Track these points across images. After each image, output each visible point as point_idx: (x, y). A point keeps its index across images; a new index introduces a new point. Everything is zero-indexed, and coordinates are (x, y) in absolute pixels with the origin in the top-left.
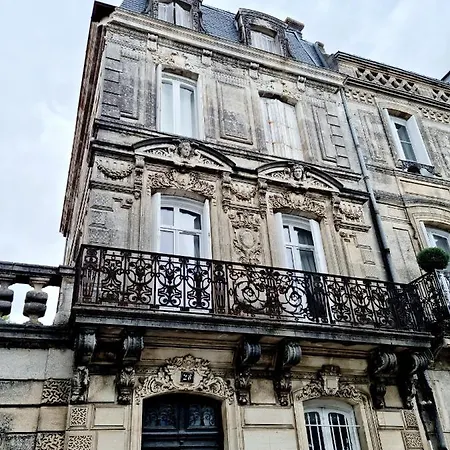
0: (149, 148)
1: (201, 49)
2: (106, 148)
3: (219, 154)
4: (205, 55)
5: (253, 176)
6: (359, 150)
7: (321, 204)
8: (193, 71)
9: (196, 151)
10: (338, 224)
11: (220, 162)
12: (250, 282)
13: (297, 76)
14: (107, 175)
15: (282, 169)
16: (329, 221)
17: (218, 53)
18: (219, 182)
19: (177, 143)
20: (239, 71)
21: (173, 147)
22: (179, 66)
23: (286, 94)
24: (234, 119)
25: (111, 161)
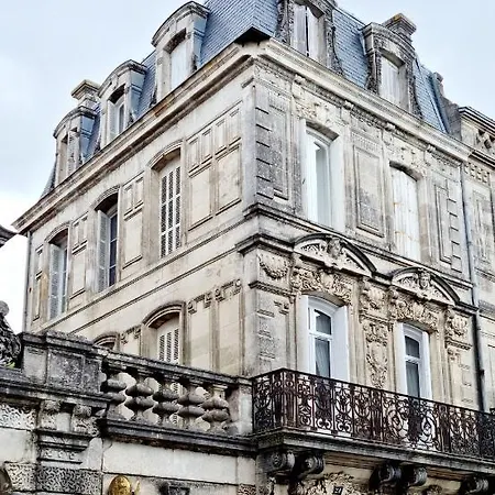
0: (305, 244)
1: (344, 100)
2: (270, 243)
3: (359, 252)
4: (345, 107)
5: (387, 282)
6: (471, 247)
7: (435, 315)
8: (332, 129)
9: (344, 249)
10: (448, 341)
11: (362, 264)
12: (398, 411)
13: (427, 143)
14: (269, 274)
15: (411, 275)
16: (440, 335)
17: (359, 107)
18: (356, 285)
19: (329, 240)
20: (373, 132)
21: (325, 244)
22: (319, 121)
23: (413, 167)
24: (369, 201)
25: (271, 255)
